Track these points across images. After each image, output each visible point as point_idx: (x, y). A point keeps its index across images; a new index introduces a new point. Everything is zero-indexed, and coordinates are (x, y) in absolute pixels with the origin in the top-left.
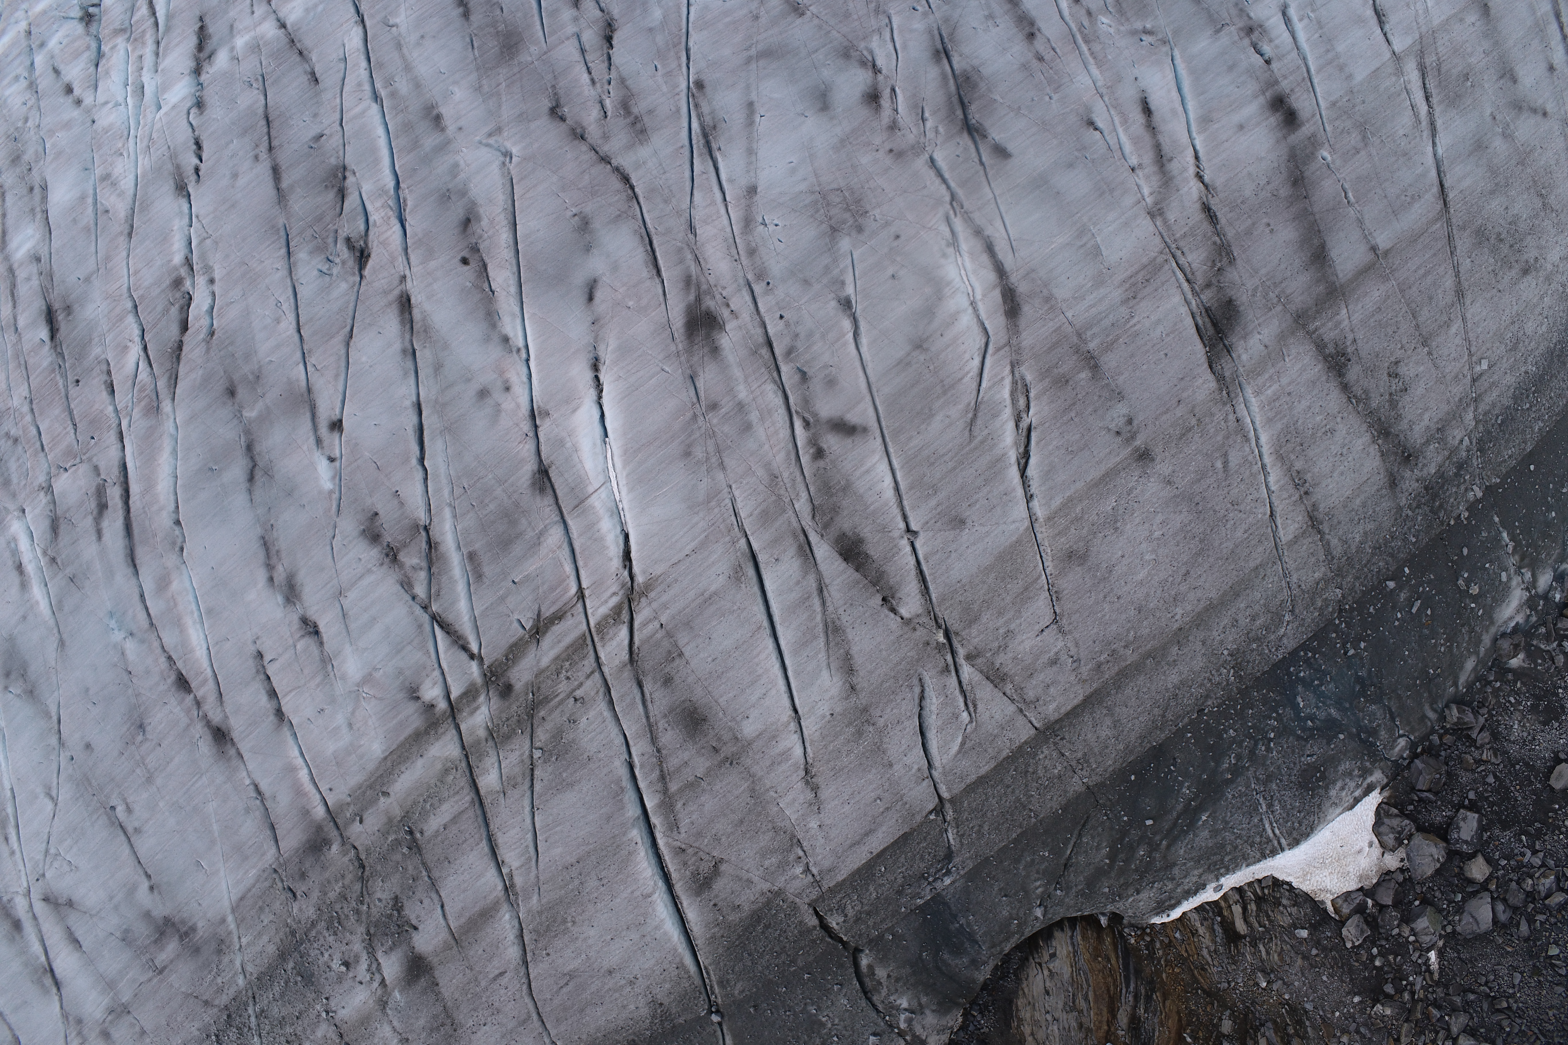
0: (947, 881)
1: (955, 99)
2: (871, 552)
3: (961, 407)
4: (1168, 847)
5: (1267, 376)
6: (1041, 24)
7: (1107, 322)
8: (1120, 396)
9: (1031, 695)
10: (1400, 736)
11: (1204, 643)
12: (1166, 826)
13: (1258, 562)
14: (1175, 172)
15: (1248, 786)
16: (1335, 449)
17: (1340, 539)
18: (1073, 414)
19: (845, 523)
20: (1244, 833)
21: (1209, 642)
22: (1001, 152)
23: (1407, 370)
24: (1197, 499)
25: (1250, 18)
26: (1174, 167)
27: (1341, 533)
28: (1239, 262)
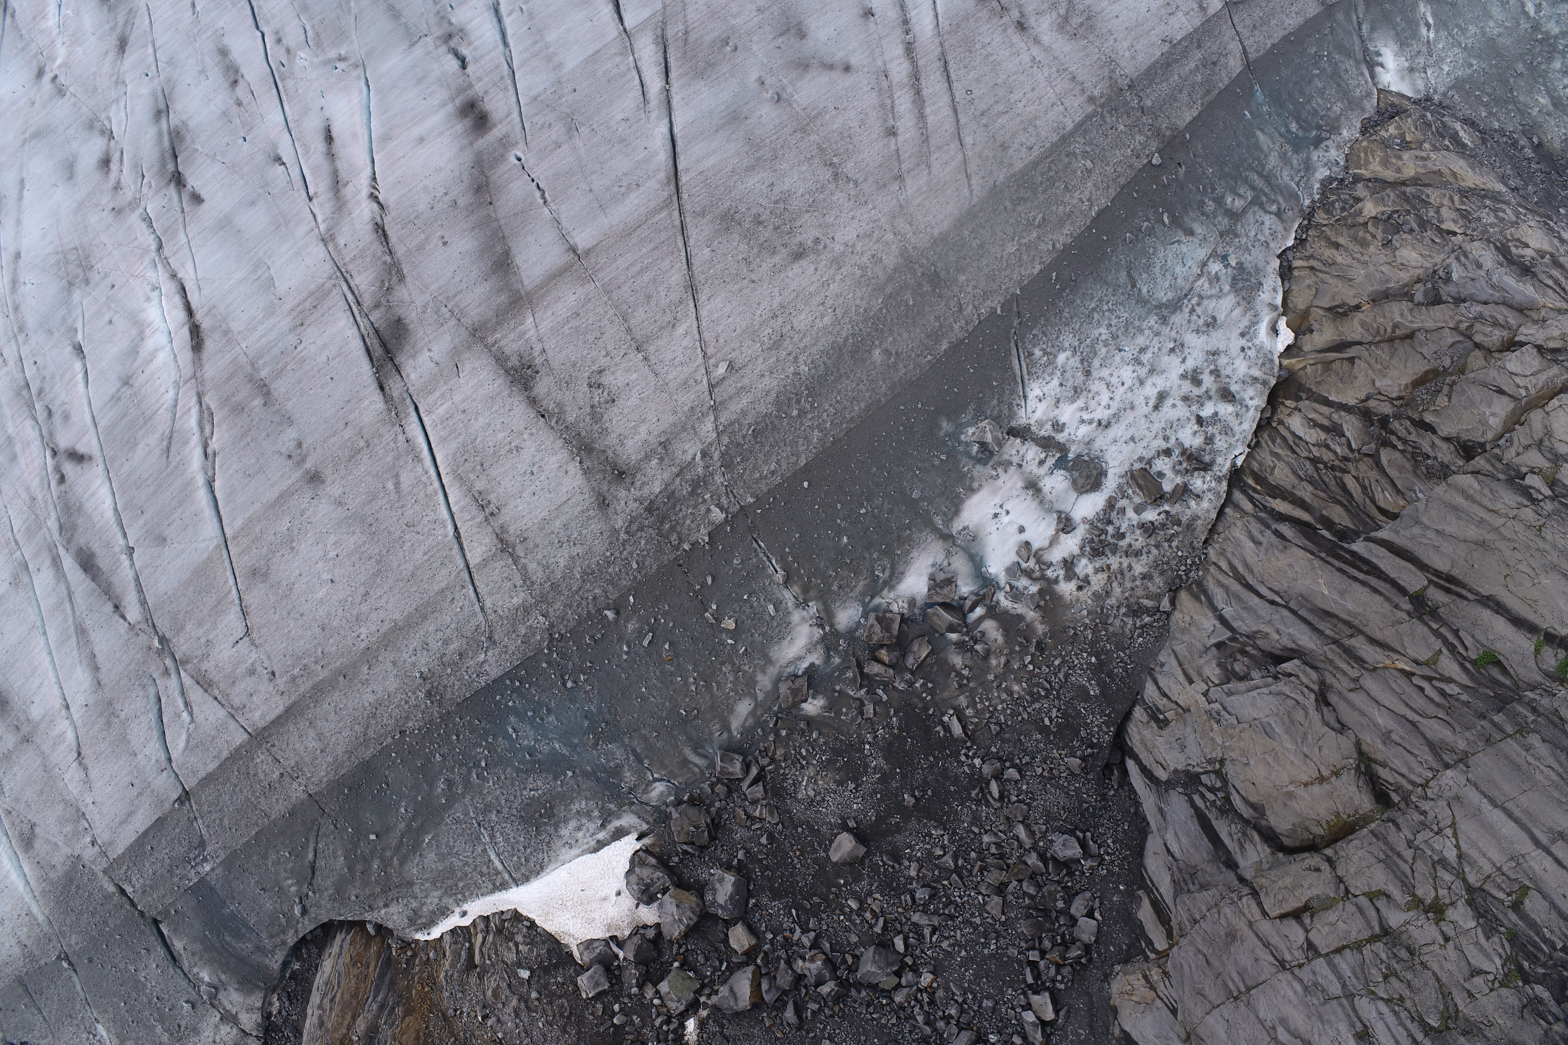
0: (207, 868)
1: (168, 155)
2: (101, 565)
3: (157, 436)
4: (402, 864)
5: (437, 394)
6: (243, 70)
7: (276, 351)
8: (290, 421)
9: (237, 702)
10: (656, 780)
11: (394, 663)
12: (394, 843)
13: (443, 585)
14: (349, 197)
15: (466, 814)
16: (522, 468)
17: (539, 564)
18: (249, 439)
19: (81, 540)
20: (470, 861)
21: (400, 664)
22: (197, 199)
23: (614, 380)
24: (370, 520)
25: (450, 24)
26: (348, 192)
27: (540, 556)
28: (409, 280)
